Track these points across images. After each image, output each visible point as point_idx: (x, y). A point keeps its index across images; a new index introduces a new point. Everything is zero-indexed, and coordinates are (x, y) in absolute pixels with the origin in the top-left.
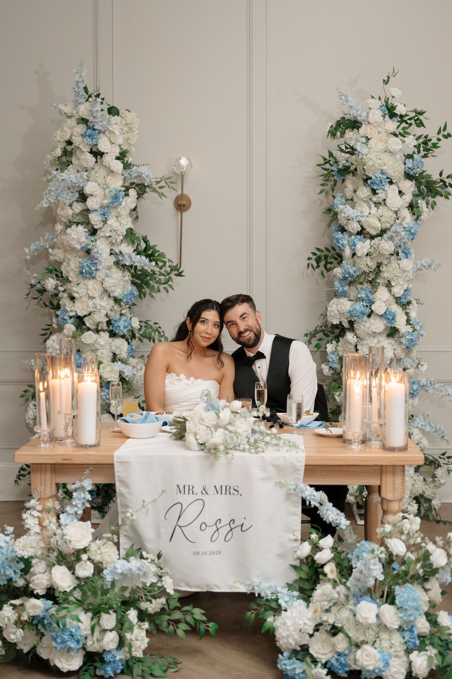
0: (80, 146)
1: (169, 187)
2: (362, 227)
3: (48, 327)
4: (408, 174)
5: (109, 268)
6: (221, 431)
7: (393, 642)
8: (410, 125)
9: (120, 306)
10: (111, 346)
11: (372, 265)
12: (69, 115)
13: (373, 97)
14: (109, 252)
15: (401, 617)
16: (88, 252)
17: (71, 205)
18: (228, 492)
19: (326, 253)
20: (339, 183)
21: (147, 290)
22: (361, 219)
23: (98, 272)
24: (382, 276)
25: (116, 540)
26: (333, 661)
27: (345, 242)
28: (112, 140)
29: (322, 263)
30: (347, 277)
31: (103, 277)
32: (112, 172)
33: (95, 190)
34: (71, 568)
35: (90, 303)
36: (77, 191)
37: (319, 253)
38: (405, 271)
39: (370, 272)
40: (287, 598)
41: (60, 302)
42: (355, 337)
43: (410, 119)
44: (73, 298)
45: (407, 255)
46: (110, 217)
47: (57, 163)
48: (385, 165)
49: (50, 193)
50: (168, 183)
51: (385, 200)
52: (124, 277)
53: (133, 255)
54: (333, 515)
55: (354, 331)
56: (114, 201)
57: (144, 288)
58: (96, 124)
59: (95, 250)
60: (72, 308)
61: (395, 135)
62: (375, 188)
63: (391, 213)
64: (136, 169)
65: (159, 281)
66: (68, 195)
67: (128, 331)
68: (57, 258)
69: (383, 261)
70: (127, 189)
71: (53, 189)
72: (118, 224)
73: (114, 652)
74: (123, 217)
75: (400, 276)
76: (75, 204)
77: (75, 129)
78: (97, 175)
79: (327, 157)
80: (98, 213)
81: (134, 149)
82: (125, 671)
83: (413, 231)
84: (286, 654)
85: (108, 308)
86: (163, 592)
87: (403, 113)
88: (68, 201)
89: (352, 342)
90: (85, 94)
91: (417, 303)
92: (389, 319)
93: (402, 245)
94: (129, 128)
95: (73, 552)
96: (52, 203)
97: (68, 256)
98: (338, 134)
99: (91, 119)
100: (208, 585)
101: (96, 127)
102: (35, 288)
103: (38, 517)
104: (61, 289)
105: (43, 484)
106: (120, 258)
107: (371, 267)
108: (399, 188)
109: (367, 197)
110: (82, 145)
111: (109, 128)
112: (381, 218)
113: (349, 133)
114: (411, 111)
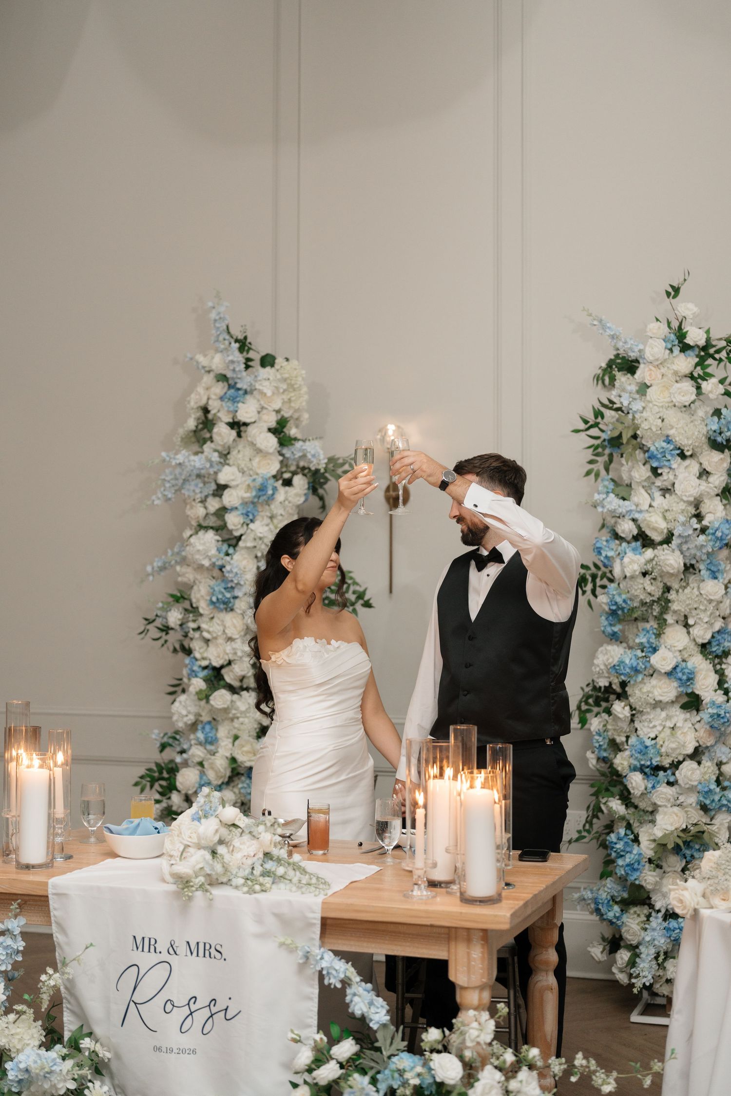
0: (219, 415)
2: (639, 527)
3: (178, 682)
4: (715, 441)
8: (720, 360)
11: (655, 590)
12: (208, 370)
13: (657, 320)
16: (221, 568)
17: (203, 501)
18: (207, 953)
19: (593, 569)
20: (616, 458)
22: (637, 516)
23: (237, 601)
24: (672, 609)
27: (612, 554)
28: (262, 403)
29: (589, 587)
30: (615, 610)
31: (245, 608)
32: (260, 451)
33: (232, 477)
35: (229, 647)
36: (214, 480)
38: (712, 600)
39: (654, 601)
41: (191, 645)
42: (627, 708)
44: (207, 640)
45: (714, 575)
46: (257, 519)
47: (191, 438)
48: (672, 427)
49: (164, 484)
51: (674, 484)
54: (365, 1003)
55: (627, 698)
56: (261, 493)
59: (229, 568)
60: (205, 655)
61: (691, 377)
62: (655, 465)
63: (682, 506)
64: (302, 446)
66: (197, 486)
68: (185, 580)
69: (673, 585)
71: (169, 478)
72: (266, 528)
74: (279, 518)
75: (704, 608)
76: (210, 499)
77: (213, 389)
78: (240, 456)
79: (591, 417)
80: (239, 513)
83: (719, 534)
87: (702, 343)
88: (199, 496)
89: (621, 716)
90: (227, 337)
92: (680, 680)
93: (703, 557)
94: (290, 384)
96: (170, 499)
97: (198, 577)
98: (607, 379)
99: (229, 374)
101: (239, 386)
102: (155, 624)
107: (653, 593)
108: (701, 464)
109: (645, 480)
110: (222, 414)
111: (258, 386)
112: (667, 514)
113: (622, 378)
114: (721, 339)
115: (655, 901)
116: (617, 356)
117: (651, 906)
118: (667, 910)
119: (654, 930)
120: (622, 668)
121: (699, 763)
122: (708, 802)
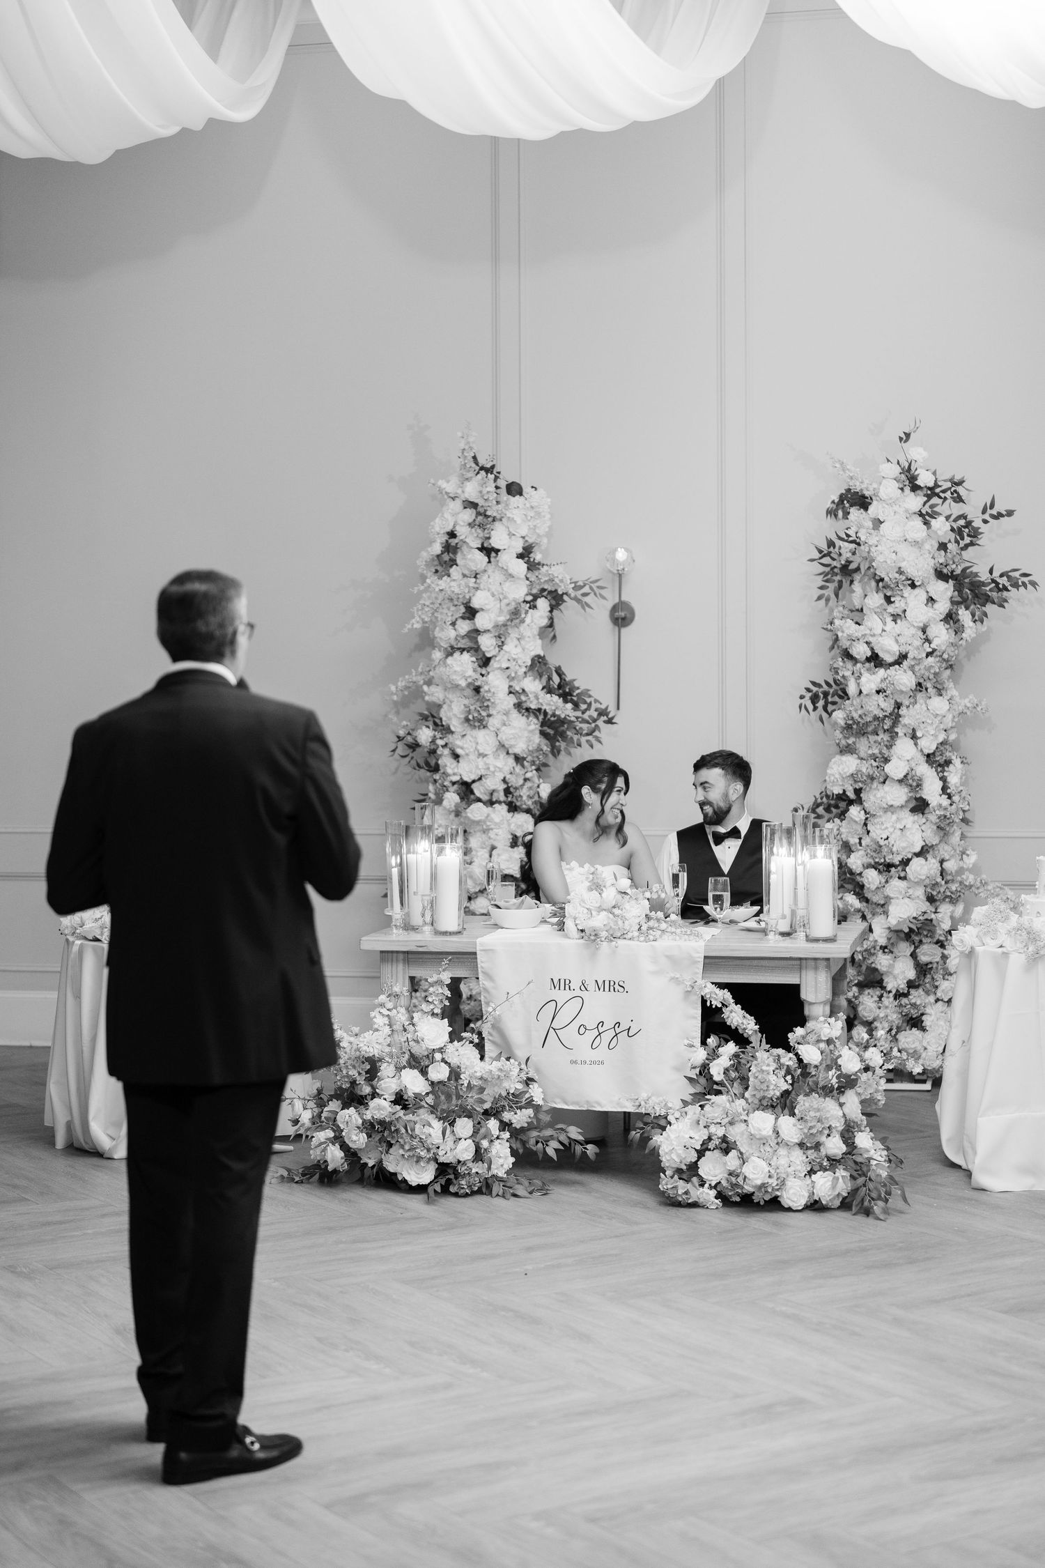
0: (467, 540)
1: (595, 594)
2: (872, 649)
3: (422, 797)
4: (941, 572)
5: (507, 714)
6: (603, 913)
7: (792, 1159)
8: (945, 499)
9: (523, 766)
10: (509, 825)
11: (888, 706)
12: (453, 496)
13: (888, 461)
14: (507, 691)
15: (801, 1129)
16: (477, 690)
17: (453, 624)
18: (612, 988)
19: (825, 688)
20: (846, 584)
21: (562, 745)
22: (871, 639)
23: (491, 719)
24: (903, 722)
25: (476, 1041)
26: (724, 1183)
27: (848, 674)
28: (511, 530)
29: (821, 703)
30: (851, 725)
31: (499, 726)
32: (511, 576)
33: (486, 602)
34: (424, 1072)
35: (481, 762)
36: (463, 604)
37: (815, 689)
38: (937, 714)
39: (885, 716)
40: (677, 1115)
41: (440, 762)
42: (863, 812)
43: (944, 491)
44: (456, 757)
45: (940, 693)
46: (508, 641)
47: (436, 562)
48: (904, 560)
49: (423, 609)
50: (595, 589)
51: (905, 610)
52: (529, 725)
53: (542, 694)
54: (738, 1018)
55: (862, 804)
56: (514, 617)
57: (558, 741)
58: (488, 508)
59: (486, 688)
60: (456, 771)
61: (921, 514)
62: (888, 594)
63: (913, 631)
64: (547, 571)
65: (580, 731)
66: (449, 609)
67: (535, 802)
68: (434, 699)
69: (904, 701)
70: (536, 597)
71: (427, 603)
72: (519, 650)
73: (470, 1164)
74: (527, 639)
75: (930, 722)
76: (460, 622)
77: (461, 516)
78: (490, 580)
79: (824, 546)
80: (492, 635)
81: (545, 540)
82: (484, 1190)
83: (945, 656)
84: (669, 1173)
85: (507, 769)
86: (530, 1104)
87: (931, 484)
88: (450, 619)
89: (857, 819)
90: (474, 465)
91: (962, 762)
92: (911, 786)
93: (931, 677)
94: (536, 512)
95: (426, 1053)
96: (426, 622)
97: (450, 696)
98: (840, 513)
99: (481, 502)
100: (588, 1102)
101: (488, 513)
102: (404, 741)
103: (388, 1016)
104: (440, 742)
105: (394, 977)
106: (523, 698)
107: (885, 709)
108: (927, 592)
109: (878, 607)
110: (470, 538)
111: (509, 514)
112: (899, 639)
113: (855, 513)
114: (945, 481)
115: (887, 983)
116: (849, 490)
117: (883, 988)
118: (897, 991)
119: (887, 1007)
120: (860, 776)
121: (926, 860)
122: (934, 893)
